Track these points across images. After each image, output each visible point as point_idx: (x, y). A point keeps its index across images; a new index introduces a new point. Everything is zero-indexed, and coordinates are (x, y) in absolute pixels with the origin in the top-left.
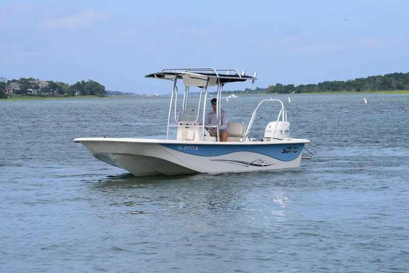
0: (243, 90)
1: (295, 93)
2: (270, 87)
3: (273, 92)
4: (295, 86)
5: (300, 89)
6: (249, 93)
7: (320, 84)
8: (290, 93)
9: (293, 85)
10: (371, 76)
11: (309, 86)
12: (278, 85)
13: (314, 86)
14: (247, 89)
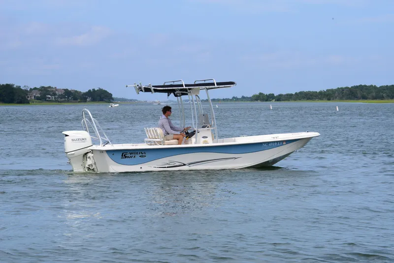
0: (231, 98)
1: (275, 101)
2: (254, 96)
3: (257, 100)
4: (275, 95)
5: (280, 98)
6: (236, 101)
7: (296, 93)
8: (271, 101)
9: (273, 94)
10: (340, 87)
11: (287, 95)
12: (261, 94)
13: (291, 95)
14: (234, 97)
